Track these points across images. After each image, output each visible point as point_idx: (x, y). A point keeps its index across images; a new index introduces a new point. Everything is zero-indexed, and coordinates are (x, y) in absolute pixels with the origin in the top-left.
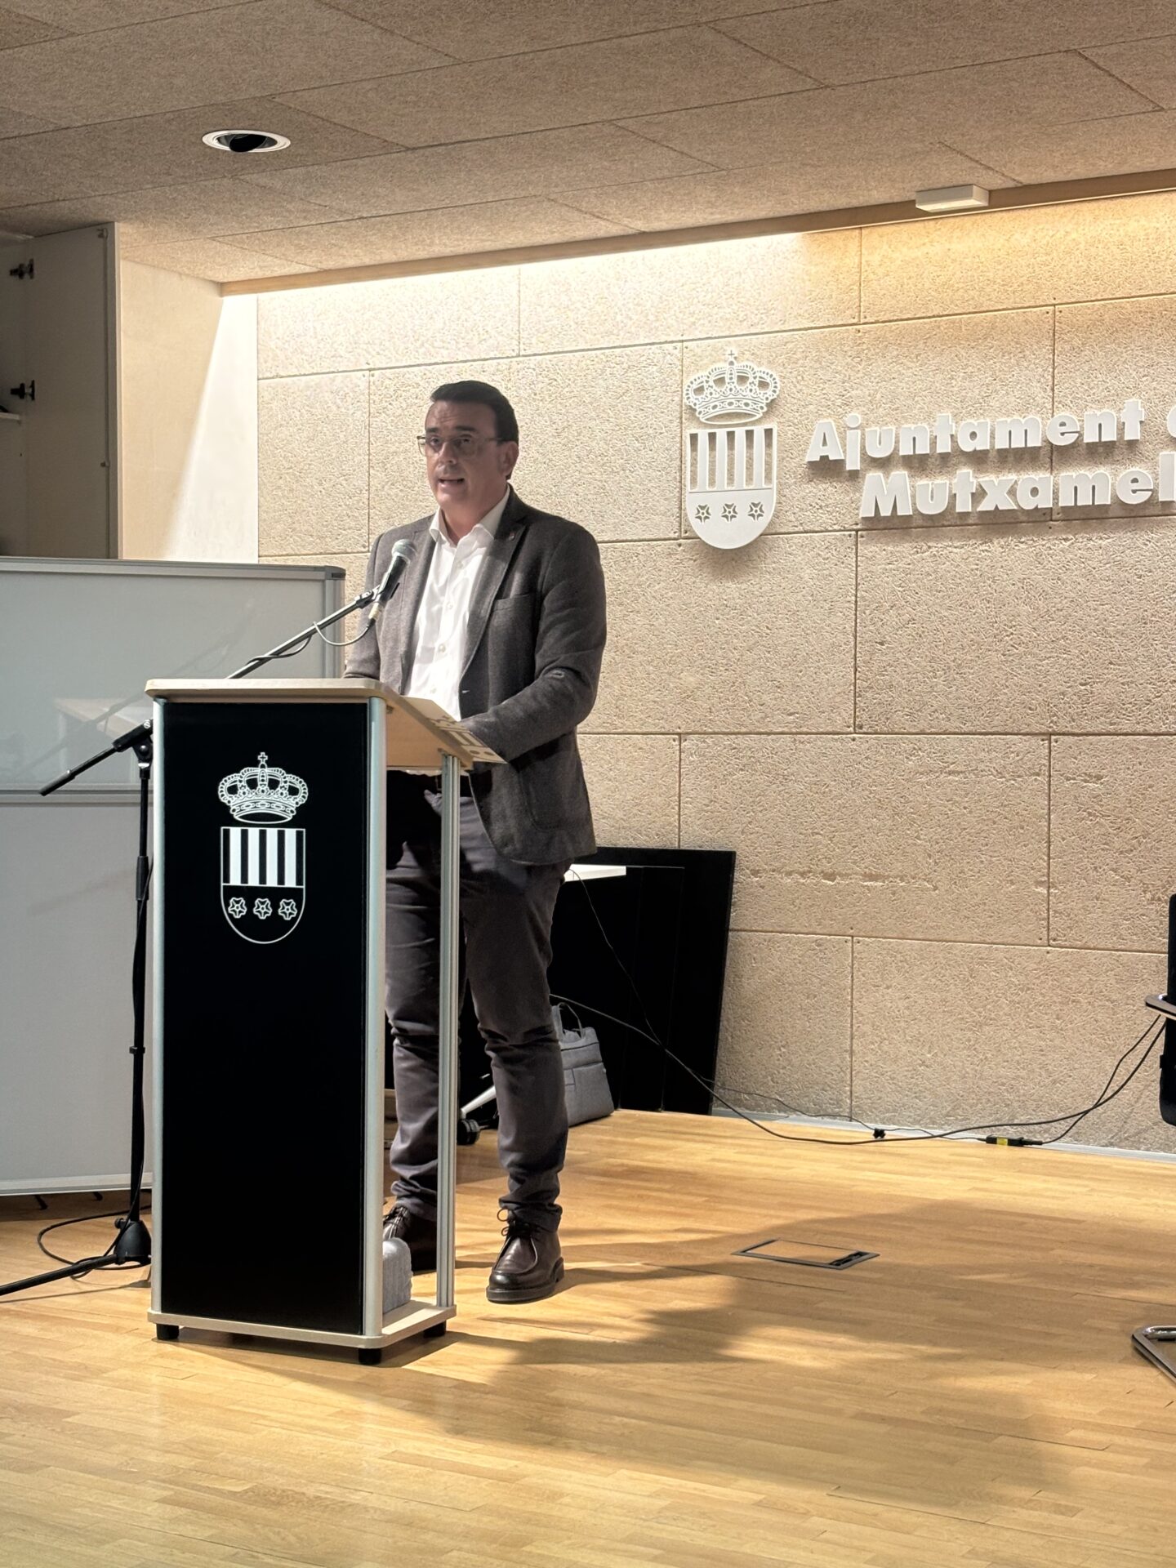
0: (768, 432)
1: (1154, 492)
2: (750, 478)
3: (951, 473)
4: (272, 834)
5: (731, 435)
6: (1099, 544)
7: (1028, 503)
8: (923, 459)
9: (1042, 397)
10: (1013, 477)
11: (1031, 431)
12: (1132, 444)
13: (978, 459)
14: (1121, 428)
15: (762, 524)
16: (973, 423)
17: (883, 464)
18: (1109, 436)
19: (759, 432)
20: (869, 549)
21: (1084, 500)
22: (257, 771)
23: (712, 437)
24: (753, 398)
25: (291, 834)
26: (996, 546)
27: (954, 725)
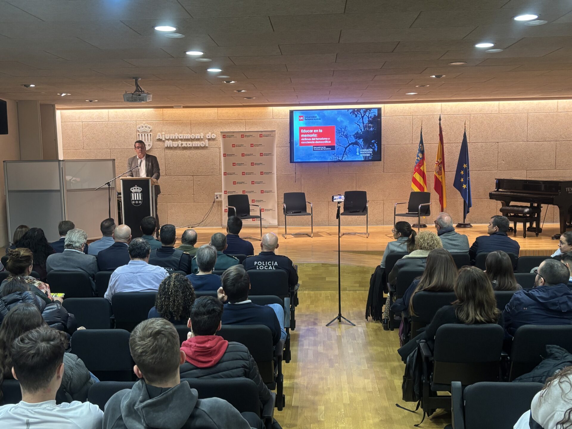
0: (150, 135)
1: (205, 145)
2: (148, 141)
3: (178, 141)
4: (138, 194)
5: (145, 135)
6: (199, 151)
7: (189, 146)
8: (174, 139)
9: (190, 132)
10: (186, 142)
11: (188, 136)
12: (202, 139)
13: (181, 140)
14: (200, 137)
15: (150, 147)
16: (181, 135)
17: (168, 140)
18: (199, 138)
19: (149, 134)
20: (166, 151)
21: (196, 146)
22: (135, 187)
23: (142, 135)
24: (148, 130)
25: (140, 194)
26: (184, 151)
27: (180, 175)
